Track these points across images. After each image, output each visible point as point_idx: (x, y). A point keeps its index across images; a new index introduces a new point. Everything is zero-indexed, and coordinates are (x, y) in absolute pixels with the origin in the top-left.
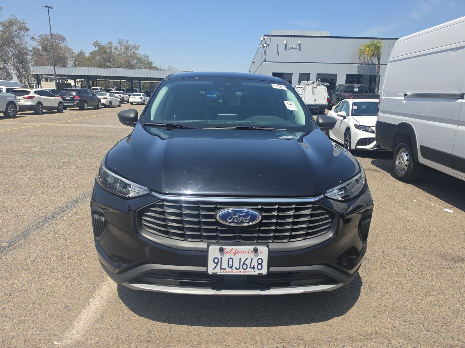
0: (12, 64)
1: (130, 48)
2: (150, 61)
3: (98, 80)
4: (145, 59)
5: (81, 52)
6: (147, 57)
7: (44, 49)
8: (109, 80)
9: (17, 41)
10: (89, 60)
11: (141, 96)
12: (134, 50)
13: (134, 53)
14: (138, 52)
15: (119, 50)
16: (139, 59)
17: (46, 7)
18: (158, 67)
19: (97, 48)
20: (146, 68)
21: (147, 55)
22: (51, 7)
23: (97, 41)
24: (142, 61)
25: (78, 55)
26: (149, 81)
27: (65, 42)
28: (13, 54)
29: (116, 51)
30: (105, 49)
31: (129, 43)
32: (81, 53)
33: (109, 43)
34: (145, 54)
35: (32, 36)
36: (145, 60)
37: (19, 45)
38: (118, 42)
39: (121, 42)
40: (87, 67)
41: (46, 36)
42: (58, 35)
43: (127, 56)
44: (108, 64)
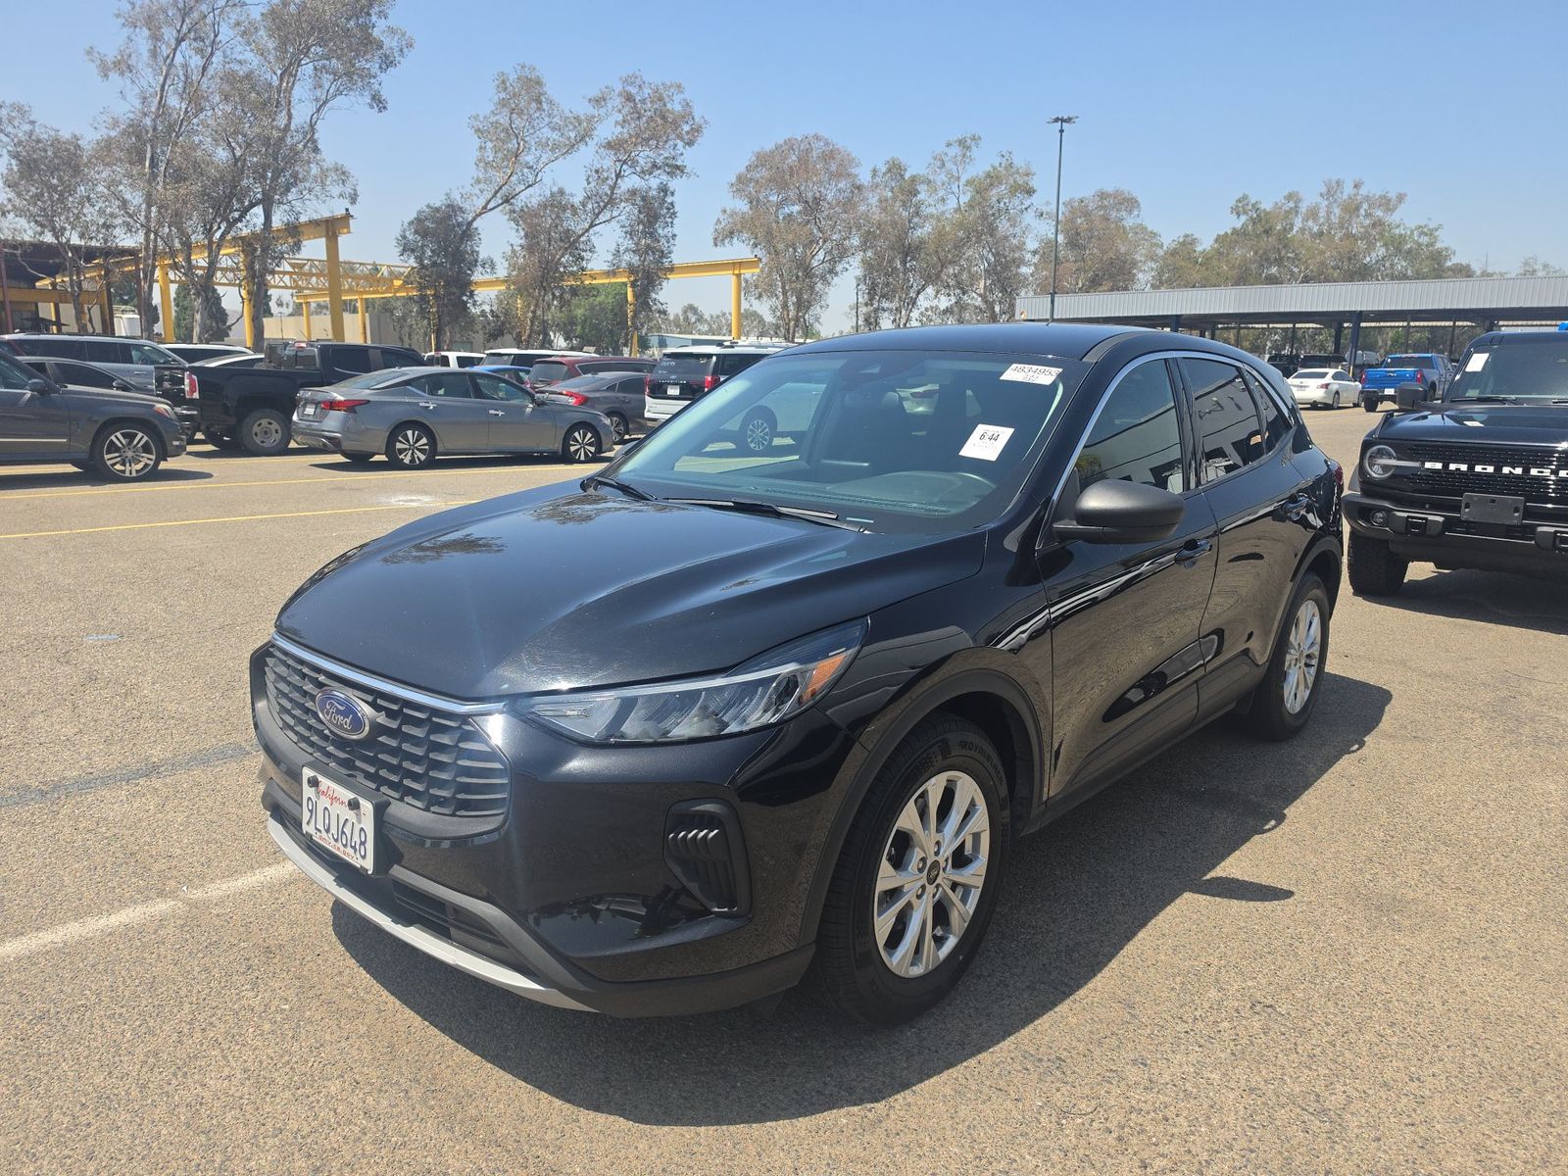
0: (980, 295)
1: (1365, 206)
2: (1438, 245)
3: (1220, 326)
4: (1420, 240)
5: (1184, 241)
6: (1431, 233)
7: (1073, 243)
8: (1257, 326)
9: (1003, 226)
10: (1208, 259)
11: (1328, 380)
12: (1379, 213)
13: (1378, 224)
14: (1394, 218)
15: (1322, 220)
16: (1396, 244)
17: (1057, 120)
18: (1477, 268)
19: (1243, 218)
20: (1419, 276)
21: (1431, 227)
22: (1069, 120)
23: (1245, 197)
24: (1409, 252)
25: (1175, 249)
26: (1401, 324)
27: (1136, 212)
28: (986, 265)
29: (1310, 223)
30: (1267, 221)
31: (1363, 191)
32: (1183, 244)
33: (1290, 197)
34: (1423, 225)
35: (1039, 207)
36: (1420, 245)
37: (1006, 238)
38: (1324, 190)
39: (1331, 191)
40: (1194, 286)
41: (1082, 202)
42: (1116, 194)
43: (1349, 236)
44: (1274, 270)
